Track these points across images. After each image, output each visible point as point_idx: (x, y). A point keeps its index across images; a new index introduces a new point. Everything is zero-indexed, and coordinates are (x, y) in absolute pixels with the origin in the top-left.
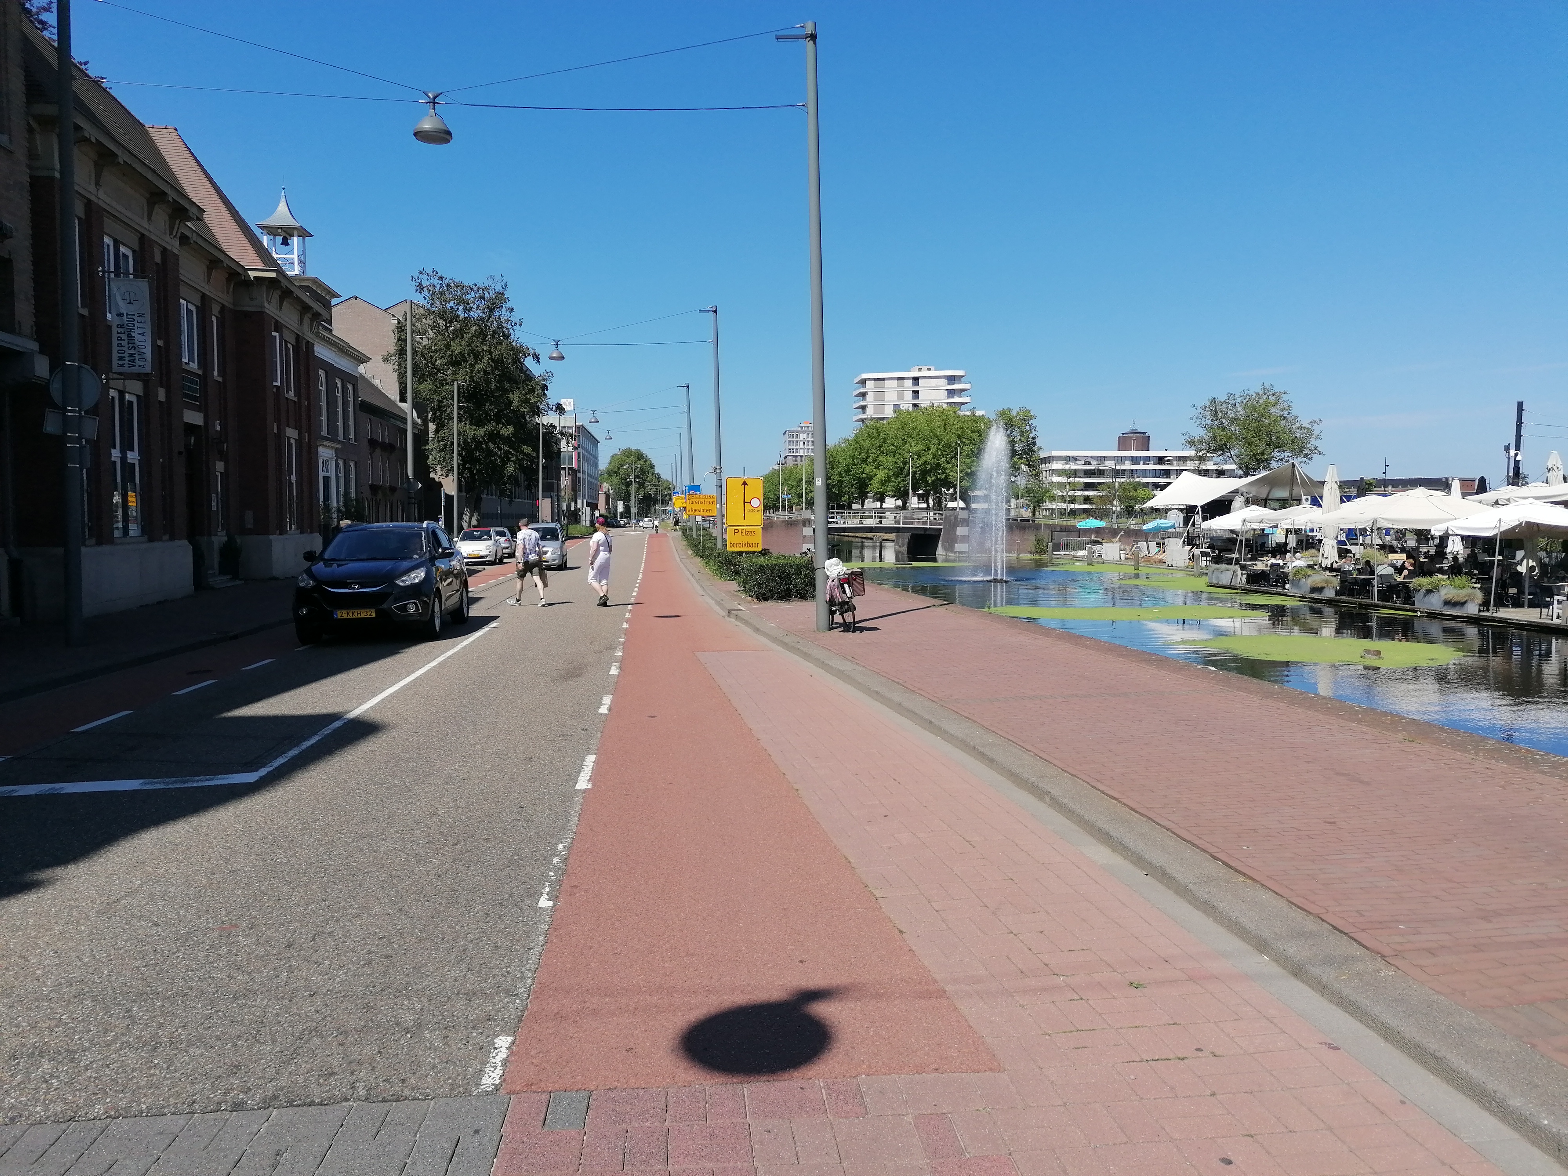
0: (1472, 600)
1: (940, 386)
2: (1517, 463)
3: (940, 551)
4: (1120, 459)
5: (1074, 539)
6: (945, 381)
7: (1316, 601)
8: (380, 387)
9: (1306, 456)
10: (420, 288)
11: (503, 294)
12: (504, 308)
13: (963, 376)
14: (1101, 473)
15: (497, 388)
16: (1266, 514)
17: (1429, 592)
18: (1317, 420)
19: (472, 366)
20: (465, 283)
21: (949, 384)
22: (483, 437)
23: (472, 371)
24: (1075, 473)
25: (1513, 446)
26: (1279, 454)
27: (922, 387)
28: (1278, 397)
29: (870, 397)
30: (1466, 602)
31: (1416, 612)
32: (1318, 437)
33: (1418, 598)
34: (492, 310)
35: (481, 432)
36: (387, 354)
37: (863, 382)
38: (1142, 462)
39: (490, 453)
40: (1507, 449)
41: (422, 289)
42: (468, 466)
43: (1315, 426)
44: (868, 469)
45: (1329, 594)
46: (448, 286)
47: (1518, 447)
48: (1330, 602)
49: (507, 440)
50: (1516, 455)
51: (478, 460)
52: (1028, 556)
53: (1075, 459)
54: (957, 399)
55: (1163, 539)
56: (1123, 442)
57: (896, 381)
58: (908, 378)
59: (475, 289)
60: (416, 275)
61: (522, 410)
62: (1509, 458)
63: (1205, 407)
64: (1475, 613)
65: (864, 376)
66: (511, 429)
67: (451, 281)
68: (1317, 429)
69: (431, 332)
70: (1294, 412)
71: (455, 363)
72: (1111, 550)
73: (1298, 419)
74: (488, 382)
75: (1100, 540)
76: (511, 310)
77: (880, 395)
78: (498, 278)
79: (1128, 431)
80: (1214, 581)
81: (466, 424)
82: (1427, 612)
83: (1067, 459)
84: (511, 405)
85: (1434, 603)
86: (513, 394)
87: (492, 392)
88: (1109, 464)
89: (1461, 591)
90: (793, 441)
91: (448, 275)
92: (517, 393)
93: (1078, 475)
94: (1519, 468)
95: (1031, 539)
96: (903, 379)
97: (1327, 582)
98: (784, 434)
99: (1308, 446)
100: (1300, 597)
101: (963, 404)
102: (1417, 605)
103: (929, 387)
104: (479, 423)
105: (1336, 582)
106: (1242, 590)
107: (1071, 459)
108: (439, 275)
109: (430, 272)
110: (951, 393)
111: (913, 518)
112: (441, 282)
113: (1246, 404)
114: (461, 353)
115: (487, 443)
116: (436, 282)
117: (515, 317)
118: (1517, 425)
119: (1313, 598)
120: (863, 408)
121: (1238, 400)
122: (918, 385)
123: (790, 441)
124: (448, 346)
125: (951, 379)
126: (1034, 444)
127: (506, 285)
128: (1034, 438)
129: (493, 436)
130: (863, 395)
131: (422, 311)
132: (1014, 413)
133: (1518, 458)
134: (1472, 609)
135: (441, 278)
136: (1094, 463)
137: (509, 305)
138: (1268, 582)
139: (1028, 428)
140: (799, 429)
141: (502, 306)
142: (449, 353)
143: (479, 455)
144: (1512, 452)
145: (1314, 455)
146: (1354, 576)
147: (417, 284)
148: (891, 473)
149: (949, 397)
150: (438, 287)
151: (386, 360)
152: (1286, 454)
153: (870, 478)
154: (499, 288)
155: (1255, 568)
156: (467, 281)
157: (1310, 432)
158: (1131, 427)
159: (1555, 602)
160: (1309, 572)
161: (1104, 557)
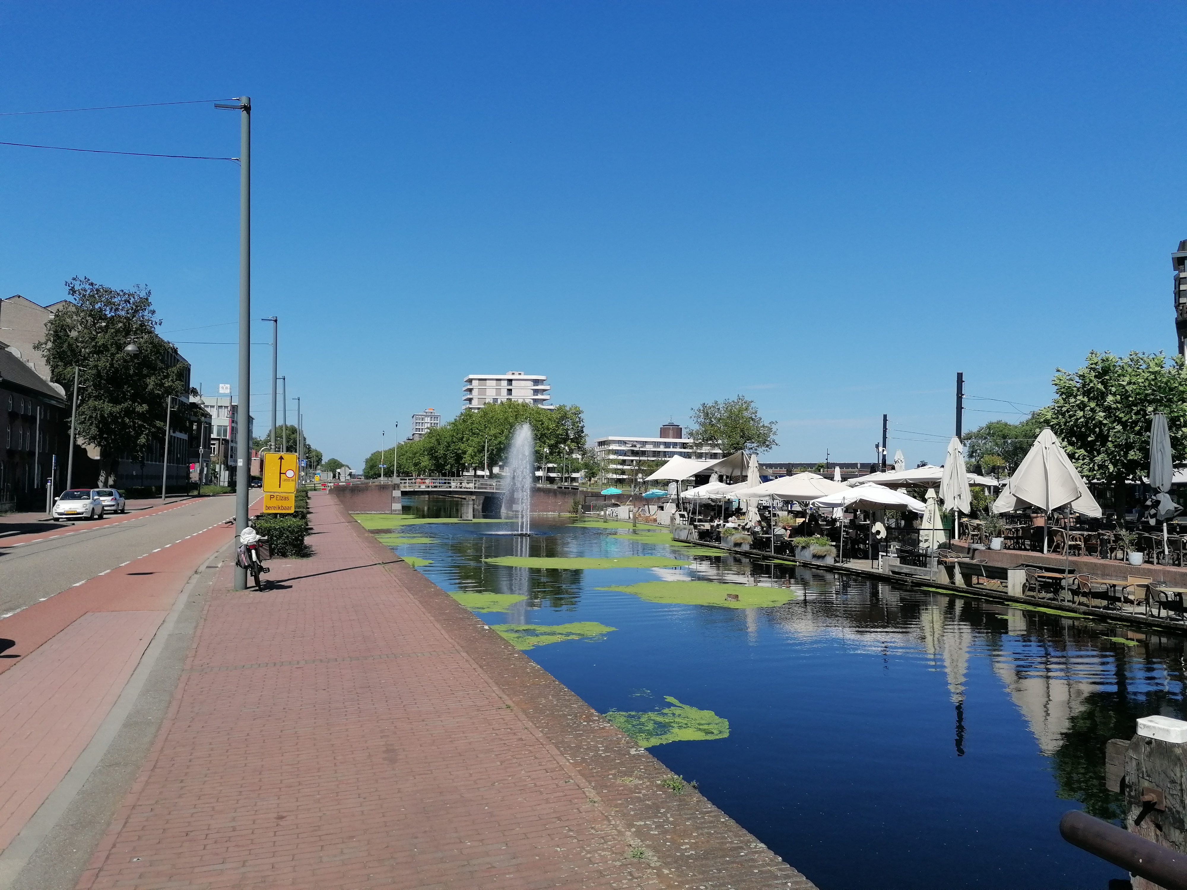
0: (830, 555)
1: (528, 387)
2: (884, 456)
3: (503, 511)
4: (656, 443)
5: (602, 503)
6: (531, 383)
7: (737, 553)
8: (33, 369)
9: (768, 446)
10: (73, 291)
11: (147, 299)
12: (147, 310)
13: (545, 380)
14: (643, 453)
15: (135, 374)
16: (722, 488)
17: (804, 548)
18: (774, 421)
19: (113, 355)
20: (113, 289)
21: (534, 386)
22: (119, 413)
23: (112, 360)
24: (625, 453)
25: (881, 444)
26: (750, 444)
27: (514, 387)
28: (748, 404)
29: (475, 392)
30: (825, 556)
31: (796, 562)
32: (775, 434)
33: (797, 551)
34: (136, 311)
35: (117, 409)
36: (37, 342)
37: (470, 381)
38: (671, 447)
39: (124, 425)
40: (877, 446)
41: (75, 292)
42: (105, 436)
43: (773, 426)
44: (462, 446)
45: (746, 548)
46: (97, 290)
47: (884, 446)
48: (745, 554)
49: (141, 416)
50: (883, 451)
51: (113, 432)
52: (568, 515)
53: (625, 443)
54: (540, 397)
55: (663, 503)
56: (664, 432)
57: (495, 382)
58: (504, 380)
59: (121, 294)
60: (69, 280)
61: (156, 392)
62: (878, 453)
63: (700, 410)
64: (832, 564)
65: (471, 376)
66: (145, 407)
67: (100, 287)
68: (774, 428)
69: (80, 327)
70: (758, 415)
71: (99, 351)
72: (624, 511)
73: (762, 420)
74: (127, 368)
75: (618, 503)
76: (153, 312)
77: (482, 391)
78: (142, 286)
79: (667, 424)
80: (677, 537)
81: (104, 401)
82: (802, 563)
83: (620, 442)
84: (146, 388)
85: (805, 556)
86: (150, 379)
87: (131, 376)
88: (649, 448)
89: (822, 548)
90: (419, 423)
91: (98, 282)
92: (153, 378)
93: (627, 454)
94: (885, 460)
95: (570, 501)
96: (500, 380)
97: (743, 539)
98: (413, 417)
99: (769, 439)
100: (727, 550)
101: (544, 400)
102: (797, 557)
103: (520, 387)
104: (115, 401)
105: (750, 539)
106: (693, 544)
107: (622, 442)
108: (90, 281)
109: (83, 279)
110: (536, 392)
111: (486, 485)
112: (91, 287)
113: (727, 409)
114: (103, 344)
115: (123, 418)
116: (87, 287)
117: (156, 318)
118: (884, 431)
119: (735, 551)
120: (470, 400)
121: (721, 406)
122: (511, 385)
123: (417, 423)
124: (93, 339)
125: (536, 382)
126: (583, 432)
127: (150, 292)
128: (582, 427)
129: (129, 412)
130: (470, 390)
131: (74, 309)
132: (568, 409)
133: (885, 453)
134: (829, 561)
135: (92, 284)
136: (638, 446)
137: (151, 308)
138: (711, 538)
139: (578, 419)
140: (425, 414)
141: (145, 309)
142: (93, 344)
143: (115, 428)
144: (881, 449)
145: (773, 446)
146: (761, 535)
147: (70, 288)
148: (476, 450)
149: (534, 395)
150: (89, 291)
151: (37, 347)
152: (755, 445)
153: (465, 453)
154: (143, 294)
155: (702, 527)
156: (115, 287)
157: (770, 429)
158: (669, 421)
159: (880, 556)
160: (734, 531)
161: (619, 517)
